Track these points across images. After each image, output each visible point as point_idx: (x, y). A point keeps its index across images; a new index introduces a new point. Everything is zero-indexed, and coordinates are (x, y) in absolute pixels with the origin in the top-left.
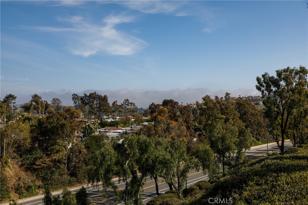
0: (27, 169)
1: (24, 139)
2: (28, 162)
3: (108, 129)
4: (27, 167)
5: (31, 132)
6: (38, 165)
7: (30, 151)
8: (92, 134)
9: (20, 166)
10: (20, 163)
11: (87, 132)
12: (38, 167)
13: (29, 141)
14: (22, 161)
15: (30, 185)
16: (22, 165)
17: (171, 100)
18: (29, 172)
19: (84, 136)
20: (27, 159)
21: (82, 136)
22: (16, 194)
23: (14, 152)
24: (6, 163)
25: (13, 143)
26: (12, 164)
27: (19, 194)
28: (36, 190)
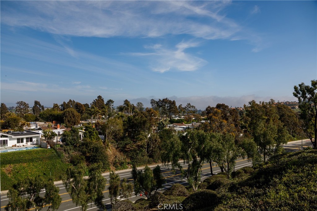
0: (121, 151)
1: (119, 130)
2: (121, 146)
3: (175, 125)
4: (121, 149)
5: (124, 125)
6: (128, 149)
7: (122, 139)
8: (164, 128)
9: (116, 149)
10: (116, 146)
11: (161, 126)
12: (128, 150)
13: (122, 131)
14: (117, 145)
15: (123, 161)
16: (117, 148)
17: (223, 104)
18: (122, 153)
19: (159, 129)
20: (121, 144)
21: (157, 129)
22: (114, 167)
23: (113, 138)
24: (108, 145)
25: (112, 132)
26: (111, 147)
27: (116, 167)
28: (127, 165)
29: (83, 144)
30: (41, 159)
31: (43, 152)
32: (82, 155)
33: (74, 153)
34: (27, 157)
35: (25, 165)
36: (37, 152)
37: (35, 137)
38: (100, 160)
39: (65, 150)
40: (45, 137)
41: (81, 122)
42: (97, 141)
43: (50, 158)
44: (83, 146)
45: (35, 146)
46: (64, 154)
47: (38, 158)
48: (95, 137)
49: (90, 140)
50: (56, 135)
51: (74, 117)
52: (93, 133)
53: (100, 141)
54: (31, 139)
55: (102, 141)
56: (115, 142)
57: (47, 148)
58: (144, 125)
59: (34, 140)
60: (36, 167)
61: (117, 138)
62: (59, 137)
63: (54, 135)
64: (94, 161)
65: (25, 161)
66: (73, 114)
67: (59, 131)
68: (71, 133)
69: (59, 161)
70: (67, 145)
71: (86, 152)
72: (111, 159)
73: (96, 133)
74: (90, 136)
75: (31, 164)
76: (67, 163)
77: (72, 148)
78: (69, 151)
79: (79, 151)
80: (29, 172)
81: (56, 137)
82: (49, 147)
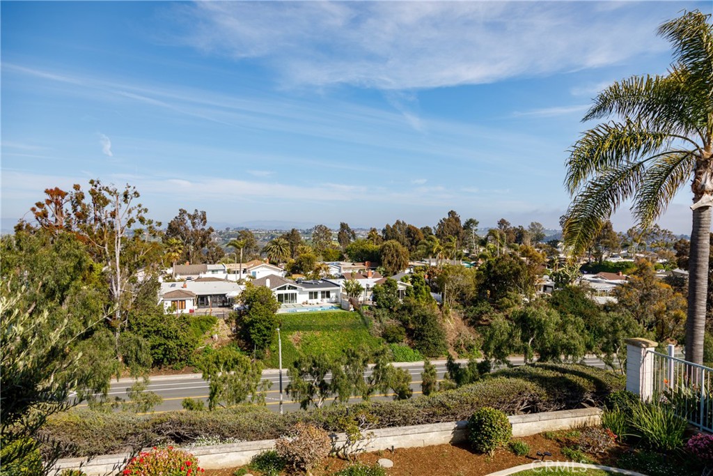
0: (471, 324)
1: (468, 286)
2: (471, 315)
4: (470, 321)
5: (478, 277)
6: (485, 321)
7: (474, 302)
8: (568, 284)
10: (463, 314)
11: (562, 279)
12: (484, 323)
13: (473, 288)
14: (465, 313)
15: (472, 343)
16: (465, 318)
18: (472, 328)
19: (556, 286)
20: (472, 311)
21: (553, 285)
22: (455, 352)
23: (456, 300)
24: (447, 313)
25: (455, 290)
26: (454, 315)
27: (459, 352)
28: (479, 351)
29: (404, 308)
30: (340, 327)
31: (343, 316)
32: (401, 326)
33: (391, 323)
34: (321, 322)
35: (318, 334)
36: (335, 316)
37: (334, 291)
38: (430, 337)
39: (375, 316)
40: (348, 292)
41: (410, 263)
42: (429, 304)
43: (353, 327)
44: (404, 310)
45: (333, 305)
46: (373, 321)
47: (335, 325)
48: (424, 297)
49: (415, 301)
50: (364, 289)
51: (397, 256)
52: (421, 289)
53: (434, 303)
54: (328, 294)
55: (438, 303)
56: (461, 307)
57: (348, 310)
58: (516, 279)
59: (332, 295)
60: (332, 339)
61: (462, 298)
62: (370, 293)
63: (358, 290)
64: (420, 338)
65: (318, 329)
66: (397, 251)
67: (371, 282)
68: (385, 287)
69: (365, 332)
70: (379, 307)
71: (408, 322)
72: (451, 337)
73: (426, 289)
74: (416, 294)
75: (326, 333)
76: (378, 337)
77: (386, 313)
78: (381, 317)
79: (397, 318)
80: (323, 345)
81: (363, 292)
82: (352, 309)
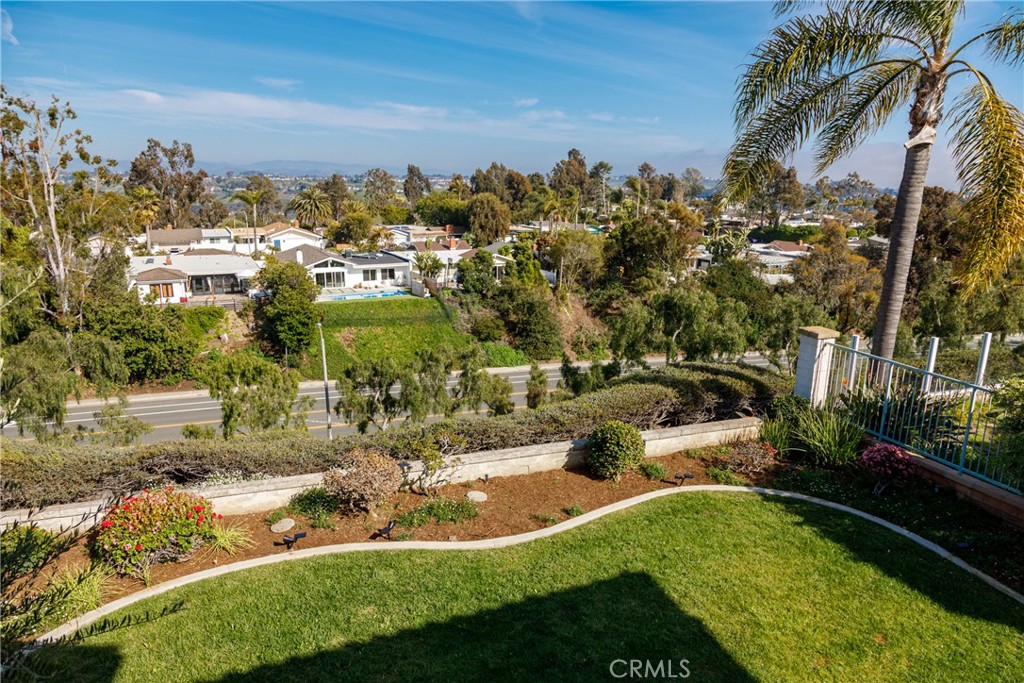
0: (596, 314)
1: (594, 261)
2: (597, 301)
3: (775, 248)
4: (596, 310)
5: (607, 248)
6: (615, 309)
7: (602, 283)
8: (730, 257)
9: (585, 307)
10: (585, 300)
11: (722, 251)
12: (614, 312)
13: (601, 264)
14: (588, 299)
15: (597, 340)
16: (588, 306)
18: (597, 319)
19: (715, 260)
20: (597, 296)
21: (710, 259)
22: (574, 353)
23: (576, 281)
24: (562, 298)
25: (576, 266)
26: (573, 301)
27: (578, 353)
28: (606, 351)
29: (502, 292)
30: (410, 321)
31: (415, 304)
32: (498, 318)
33: (484, 313)
34: (382, 314)
35: (379, 330)
36: (402, 305)
37: (400, 268)
38: (539, 332)
39: (461, 304)
40: (421, 269)
41: (511, 228)
42: (536, 287)
43: (430, 320)
44: (503, 295)
45: (399, 288)
46: (459, 311)
47: (404, 318)
48: (532, 276)
49: (519, 282)
50: (444, 266)
51: (494, 217)
52: (526, 265)
53: (545, 285)
54: (391, 273)
55: (551, 285)
56: (583, 290)
57: (422, 296)
58: (660, 250)
59: (398, 274)
60: (400, 337)
61: (585, 280)
62: (453, 271)
63: (436, 266)
64: (525, 334)
65: (379, 323)
66: (492, 209)
67: (454, 254)
68: (475, 263)
69: (447, 327)
70: (466, 291)
71: (508, 311)
72: (568, 332)
73: (534, 264)
74: (519, 272)
75: (391, 329)
76: (465, 333)
77: (477, 300)
78: (470, 305)
79: (493, 306)
80: (386, 346)
81: (443, 270)
82: (428, 295)
